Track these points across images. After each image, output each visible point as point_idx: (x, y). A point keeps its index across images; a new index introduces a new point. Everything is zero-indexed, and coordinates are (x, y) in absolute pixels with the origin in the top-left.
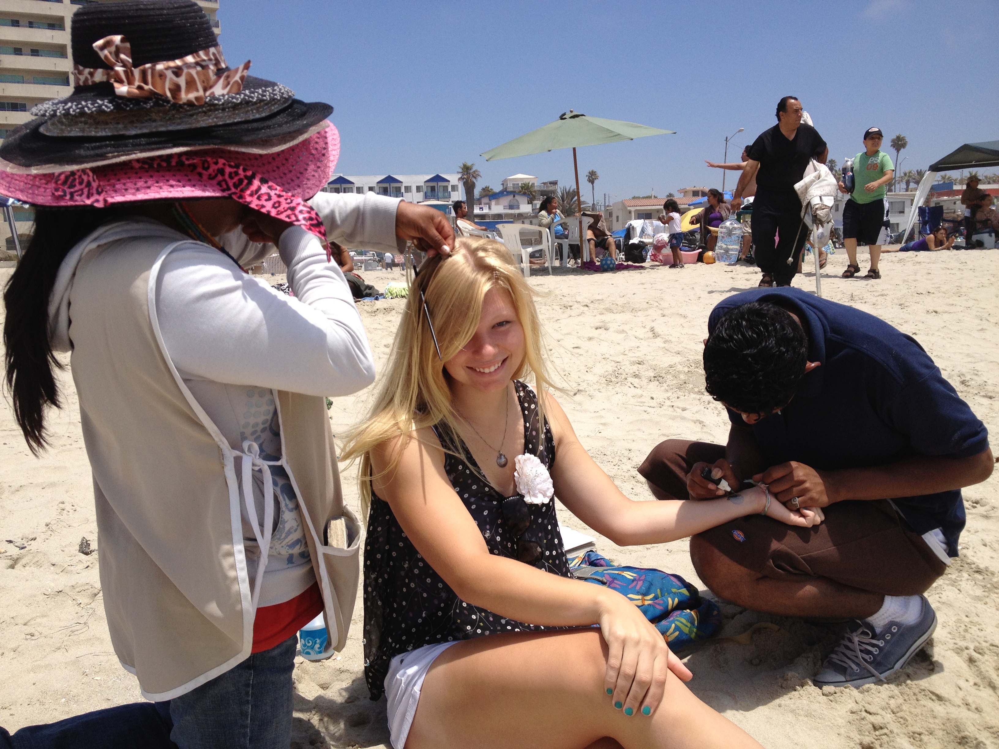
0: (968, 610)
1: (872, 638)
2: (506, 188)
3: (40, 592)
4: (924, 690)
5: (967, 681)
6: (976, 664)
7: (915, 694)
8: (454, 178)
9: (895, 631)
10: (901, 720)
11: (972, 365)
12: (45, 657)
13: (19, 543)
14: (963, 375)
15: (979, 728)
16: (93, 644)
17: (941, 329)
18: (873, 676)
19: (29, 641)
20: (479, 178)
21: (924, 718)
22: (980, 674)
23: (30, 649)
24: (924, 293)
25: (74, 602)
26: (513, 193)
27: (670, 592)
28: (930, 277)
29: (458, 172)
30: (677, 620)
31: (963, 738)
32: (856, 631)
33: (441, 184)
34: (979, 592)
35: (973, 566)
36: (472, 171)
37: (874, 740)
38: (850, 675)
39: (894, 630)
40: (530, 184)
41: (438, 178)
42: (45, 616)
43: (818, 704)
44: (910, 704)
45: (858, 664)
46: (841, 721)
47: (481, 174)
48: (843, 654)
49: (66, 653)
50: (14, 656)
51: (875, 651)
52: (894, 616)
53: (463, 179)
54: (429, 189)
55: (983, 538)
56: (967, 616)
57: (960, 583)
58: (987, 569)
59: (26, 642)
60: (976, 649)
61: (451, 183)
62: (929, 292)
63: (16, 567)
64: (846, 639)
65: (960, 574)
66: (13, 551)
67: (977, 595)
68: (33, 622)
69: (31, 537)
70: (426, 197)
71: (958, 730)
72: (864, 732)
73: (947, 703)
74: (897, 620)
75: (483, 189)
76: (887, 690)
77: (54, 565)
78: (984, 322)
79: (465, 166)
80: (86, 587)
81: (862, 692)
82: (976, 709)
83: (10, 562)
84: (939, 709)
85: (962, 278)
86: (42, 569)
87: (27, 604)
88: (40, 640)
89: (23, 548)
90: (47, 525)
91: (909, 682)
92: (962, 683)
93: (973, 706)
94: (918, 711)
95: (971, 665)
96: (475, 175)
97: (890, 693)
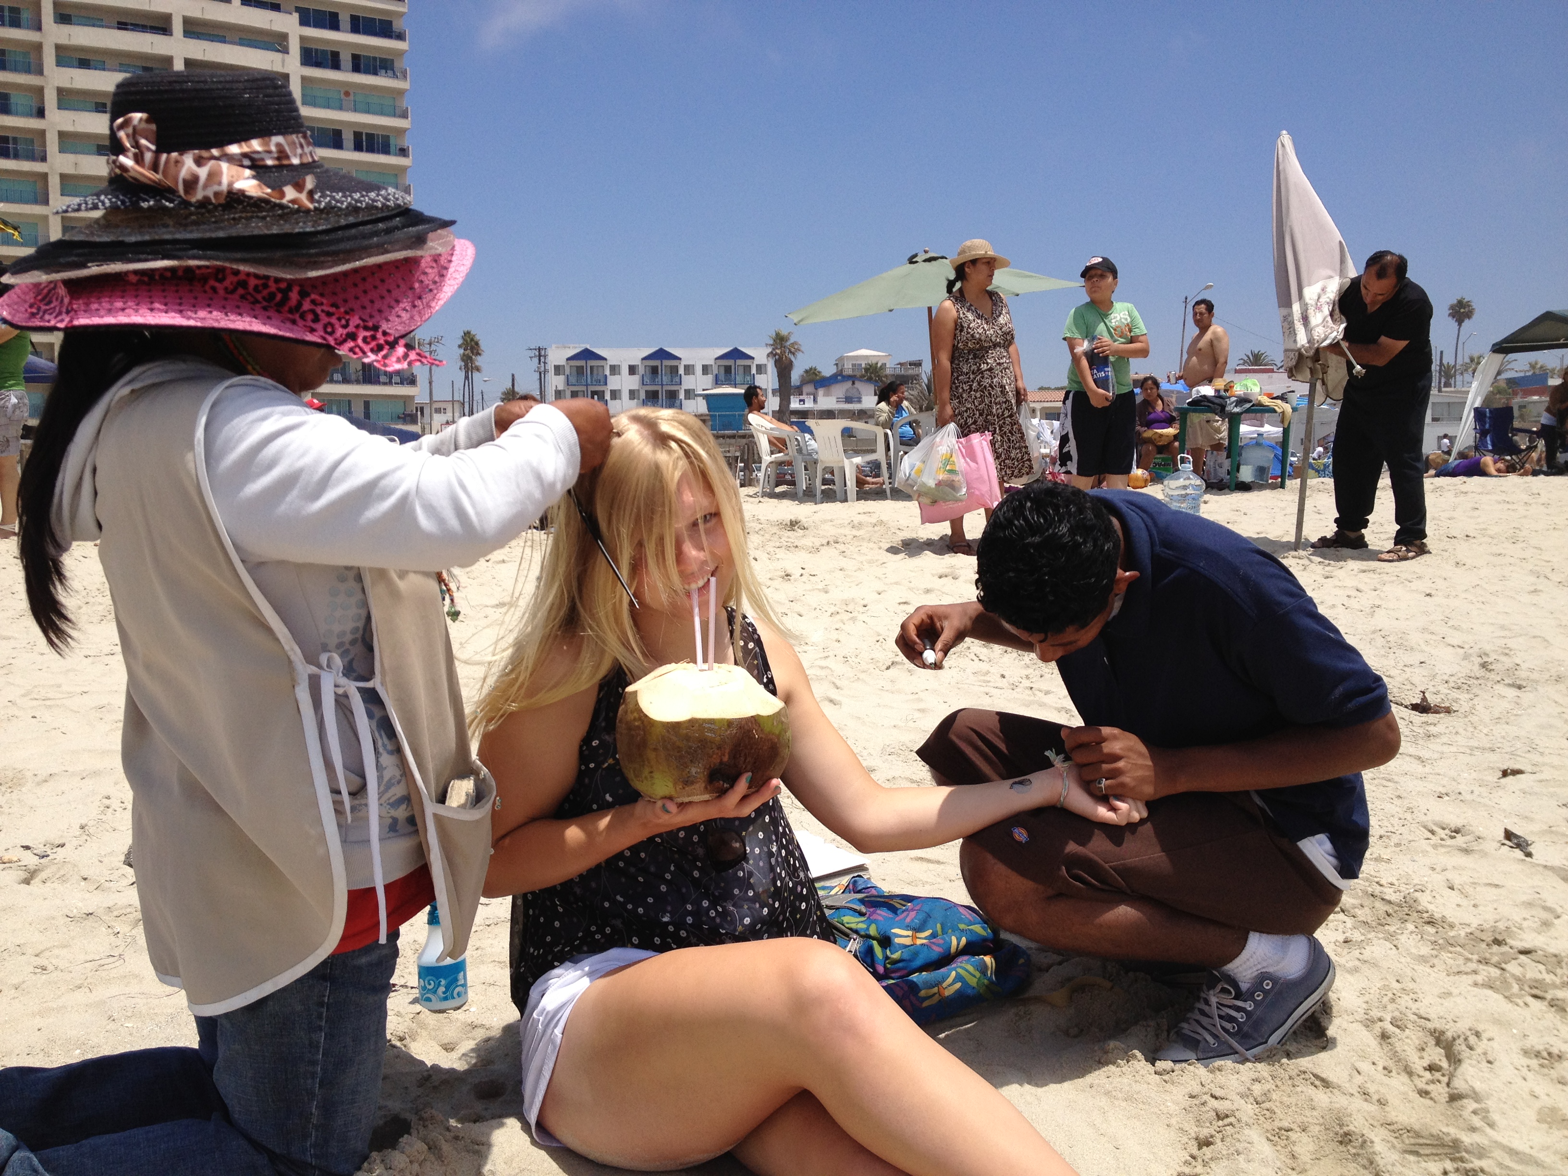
0: (1400, 972)
1: (1236, 998)
2: (842, 370)
3: (61, 913)
4: (1305, 1072)
5: (1374, 1064)
6: (1389, 1040)
7: (1290, 1078)
8: (760, 354)
9: (1268, 988)
10: (1265, 1112)
11: (1504, 641)
12: (59, 997)
13: (40, 850)
14: (1487, 655)
15: (1372, 1122)
16: (128, 983)
17: (1471, 589)
18: (1237, 1053)
19: (38, 975)
20: (799, 355)
21: (1298, 1110)
22: (1395, 1055)
23: (39, 986)
24: (1458, 536)
25: (110, 930)
26: (852, 379)
27: (955, 929)
28: (1476, 513)
29: (767, 345)
30: (961, 967)
31: (1346, 1134)
32: (1213, 987)
33: (741, 362)
34: (1425, 950)
35: (1425, 915)
36: (788, 343)
37: (1215, 1133)
38: (1204, 1051)
39: (1268, 985)
40: (879, 365)
41: (736, 354)
42: (65, 946)
43: (1146, 1086)
44: (1283, 1091)
45: (1215, 1036)
46: (1172, 1107)
47: (802, 349)
48: (1198, 1022)
49: (89, 994)
50: (16, 995)
51: (1240, 1017)
52: (1265, 964)
53: (775, 355)
54: (722, 370)
55: (1449, 878)
56: (1398, 981)
57: (1399, 937)
58: (1443, 919)
59: (34, 977)
60: (1393, 1021)
61: (757, 361)
62: (1467, 536)
63: (32, 882)
64: (1202, 1001)
65: (1403, 925)
66: (30, 860)
67: (1421, 953)
68: (47, 954)
69: (57, 842)
70: (717, 382)
71: (1339, 1124)
72: (1204, 1122)
73: (1335, 1091)
74: (1271, 970)
75: (806, 371)
76: (1248, 1070)
77: (85, 879)
78: (1542, 579)
79: (777, 334)
80: (128, 910)
81: (1212, 1072)
82: (1379, 1101)
83: (23, 875)
84: (1321, 1097)
85: (1525, 517)
86: (68, 885)
87: (41, 929)
88: (54, 974)
89: (43, 857)
90: (82, 827)
91: (1285, 1061)
92: (1364, 1066)
93: (1375, 1097)
94: (1293, 1100)
95: (1382, 1042)
96: (793, 350)
97: (1254, 1075)
